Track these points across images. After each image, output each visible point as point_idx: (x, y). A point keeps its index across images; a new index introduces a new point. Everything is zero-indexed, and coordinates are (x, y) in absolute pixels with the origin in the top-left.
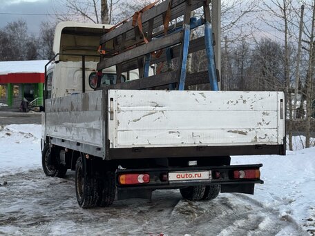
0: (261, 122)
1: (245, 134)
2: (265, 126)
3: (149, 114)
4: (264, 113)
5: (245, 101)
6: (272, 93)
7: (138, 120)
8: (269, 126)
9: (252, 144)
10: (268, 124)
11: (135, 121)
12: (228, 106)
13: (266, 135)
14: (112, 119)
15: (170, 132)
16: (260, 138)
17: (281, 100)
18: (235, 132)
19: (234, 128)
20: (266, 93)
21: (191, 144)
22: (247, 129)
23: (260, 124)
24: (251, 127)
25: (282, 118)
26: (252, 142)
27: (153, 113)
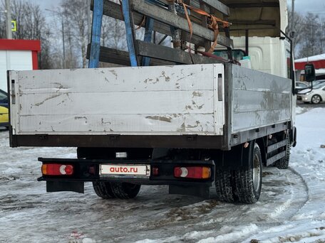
0: (191, 104)
1: (168, 120)
2: (196, 110)
3: (53, 97)
4: (194, 94)
5: (167, 79)
6: (205, 66)
7: (41, 103)
8: (202, 111)
9: (179, 134)
10: (200, 107)
11: (37, 105)
12: (145, 85)
13: (198, 122)
14: (14, 103)
15: (76, 118)
16: (190, 126)
17: (220, 75)
18: (155, 118)
19: (154, 113)
20: (198, 67)
21: (101, 132)
22: (171, 115)
23: (190, 107)
24: (177, 113)
25: (220, 100)
26: (178, 131)
27: (56, 96)
